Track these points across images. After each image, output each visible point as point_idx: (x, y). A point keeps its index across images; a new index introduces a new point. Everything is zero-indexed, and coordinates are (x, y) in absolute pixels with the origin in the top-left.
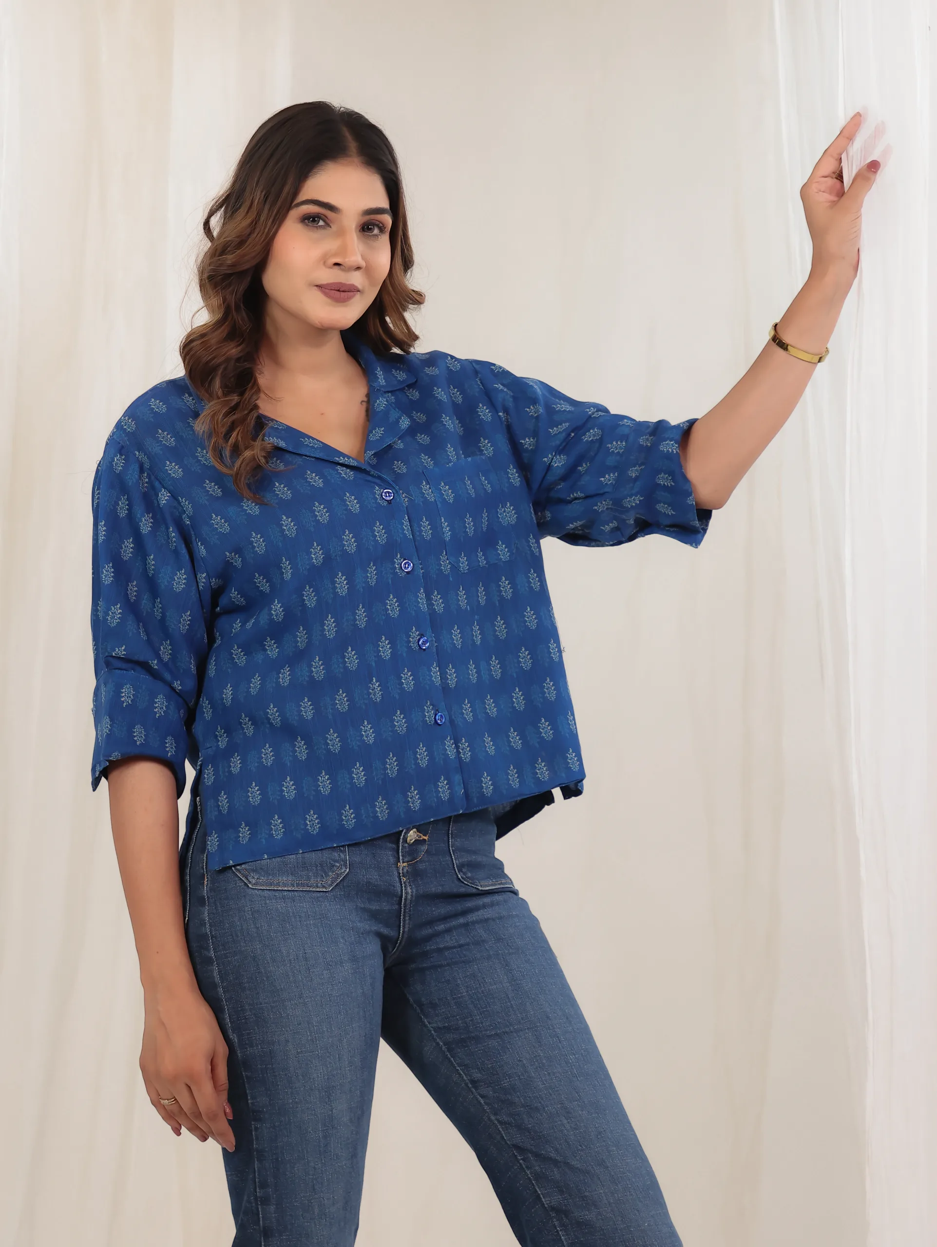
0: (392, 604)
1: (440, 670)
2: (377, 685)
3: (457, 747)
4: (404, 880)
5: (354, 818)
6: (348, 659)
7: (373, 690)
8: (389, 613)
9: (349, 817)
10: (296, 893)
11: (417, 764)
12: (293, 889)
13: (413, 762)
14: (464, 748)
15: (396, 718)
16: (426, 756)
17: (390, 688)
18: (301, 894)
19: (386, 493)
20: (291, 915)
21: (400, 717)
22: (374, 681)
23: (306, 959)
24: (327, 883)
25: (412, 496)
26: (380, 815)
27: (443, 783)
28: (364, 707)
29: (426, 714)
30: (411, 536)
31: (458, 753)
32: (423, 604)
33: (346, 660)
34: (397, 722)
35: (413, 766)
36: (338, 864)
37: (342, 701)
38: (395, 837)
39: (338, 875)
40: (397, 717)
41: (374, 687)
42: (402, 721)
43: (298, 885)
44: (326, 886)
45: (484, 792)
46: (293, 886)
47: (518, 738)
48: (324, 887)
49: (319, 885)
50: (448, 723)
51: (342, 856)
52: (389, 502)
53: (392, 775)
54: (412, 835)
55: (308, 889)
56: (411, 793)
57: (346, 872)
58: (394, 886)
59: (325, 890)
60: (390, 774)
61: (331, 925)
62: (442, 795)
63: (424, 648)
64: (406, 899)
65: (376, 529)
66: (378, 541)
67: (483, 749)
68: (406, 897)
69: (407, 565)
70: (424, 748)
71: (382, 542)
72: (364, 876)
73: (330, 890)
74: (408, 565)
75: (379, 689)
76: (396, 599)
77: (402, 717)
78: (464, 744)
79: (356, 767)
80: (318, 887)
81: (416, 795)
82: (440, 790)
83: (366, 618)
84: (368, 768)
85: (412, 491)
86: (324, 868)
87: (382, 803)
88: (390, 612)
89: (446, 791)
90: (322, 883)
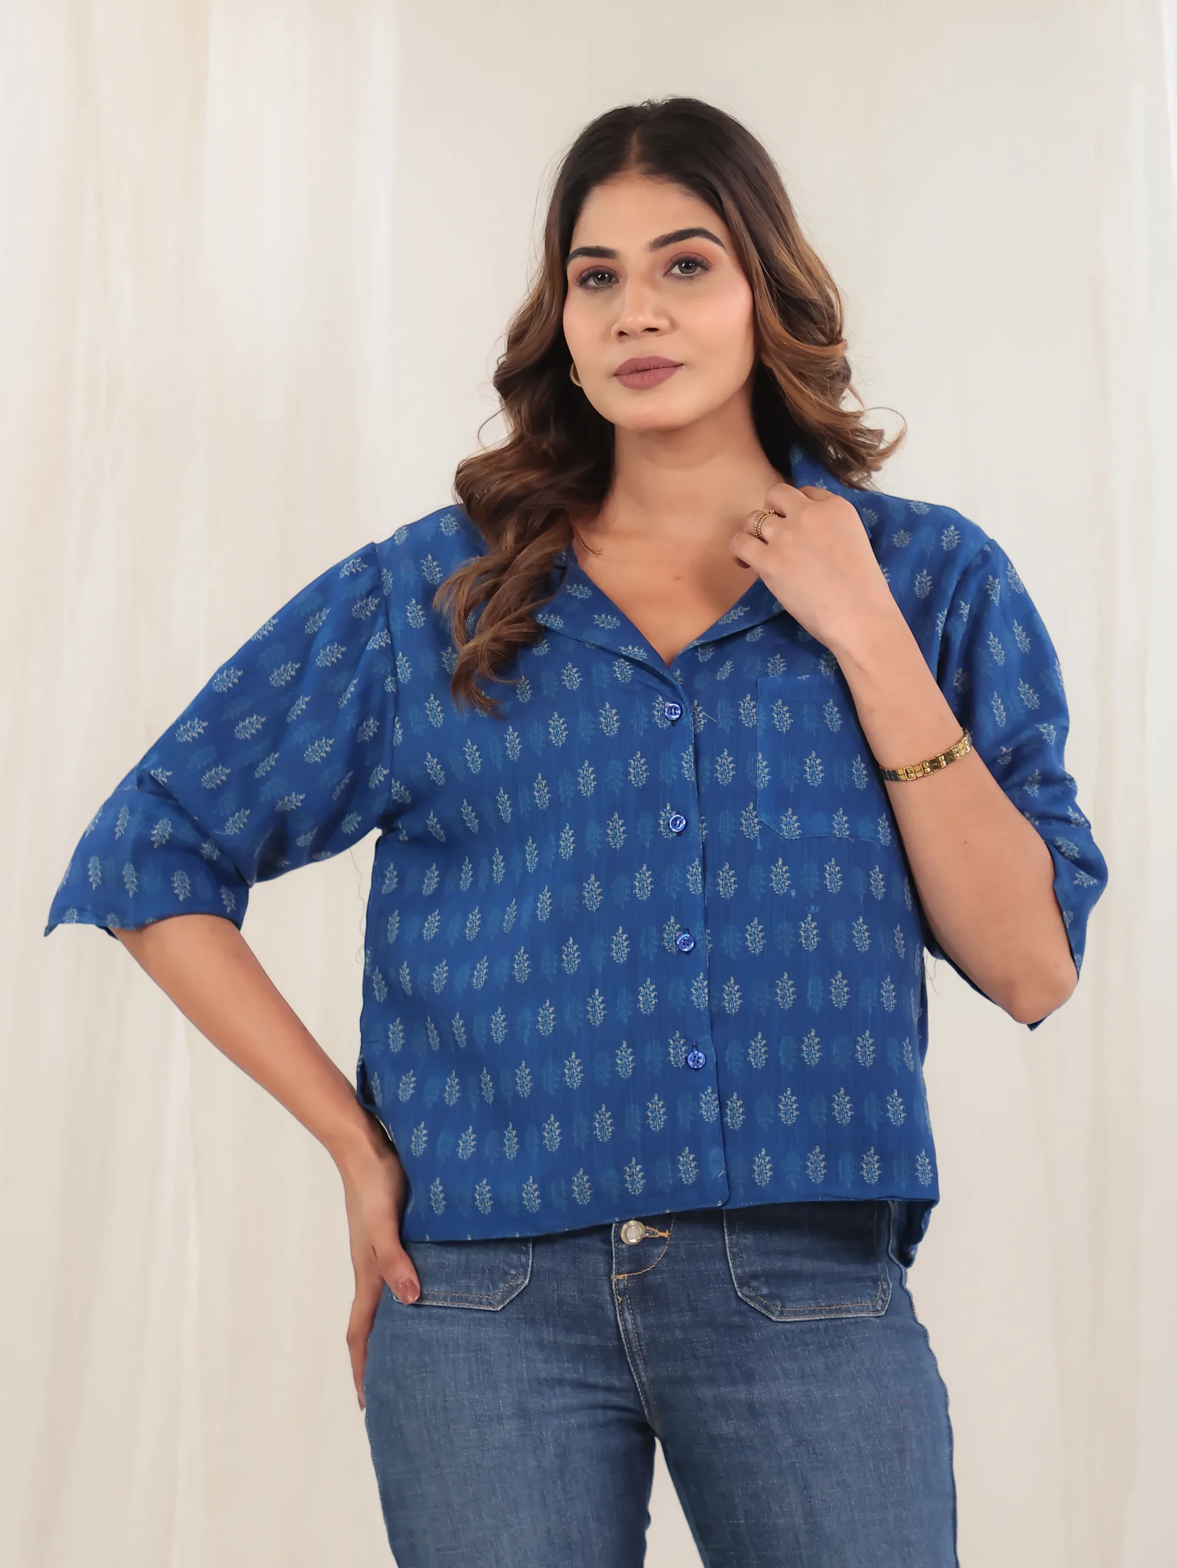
0: (642, 879)
1: (708, 986)
2: (600, 1000)
3: (722, 1106)
4: (618, 1300)
5: (538, 1197)
6: (567, 956)
7: (592, 1007)
8: (635, 892)
9: (531, 1195)
10: (448, 1311)
11: (646, 1126)
12: (445, 1305)
13: (639, 1121)
14: (734, 1108)
15: (619, 1053)
16: (664, 1114)
17: (618, 1007)
18: (454, 1313)
19: (670, 708)
20: (434, 1343)
21: (626, 1052)
22: (597, 993)
23: (446, 1409)
24: (495, 1299)
25: (715, 717)
26: (578, 1197)
27: (687, 1160)
28: (575, 1032)
29: (671, 1051)
30: (693, 779)
31: (722, 1114)
32: (695, 883)
33: (564, 957)
34: (621, 1060)
35: (639, 1129)
36: (513, 1272)
37: (546, 1018)
38: (602, 1231)
39: (513, 1288)
40: (621, 1052)
41: (595, 1004)
42: (628, 1058)
43: (453, 1299)
44: (494, 1303)
45: (755, 1179)
46: (446, 1301)
47: (848, 1106)
48: (490, 1304)
49: (484, 1300)
50: (712, 1067)
51: (524, 1259)
52: (674, 722)
53: (602, 1138)
54: (633, 1233)
55: (467, 1306)
56: (630, 1168)
57: (524, 1285)
58: (603, 1308)
59: (492, 1309)
60: (599, 1137)
61: (492, 1361)
62: (684, 1176)
63: (686, 950)
64: (626, 1330)
65: (633, 762)
66: (631, 781)
67: (772, 1113)
68: (625, 1325)
69: (678, 822)
70: (661, 1103)
71: (638, 784)
72: (554, 1291)
73: (499, 1309)
74: (680, 822)
75: (602, 1007)
76: (650, 872)
77: (629, 1052)
78: (735, 1103)
79: (549, 1121)
80: (481, 1304)
81: (639, 1172)
82: (681, 1168)
83: (602, 897)
84: (566, 1126)
85: (719, 709)
86: (496, 1276)
87: (583, 1179)
88: (637, 891)
89: (692, 1171)
90: (488, 1299)
